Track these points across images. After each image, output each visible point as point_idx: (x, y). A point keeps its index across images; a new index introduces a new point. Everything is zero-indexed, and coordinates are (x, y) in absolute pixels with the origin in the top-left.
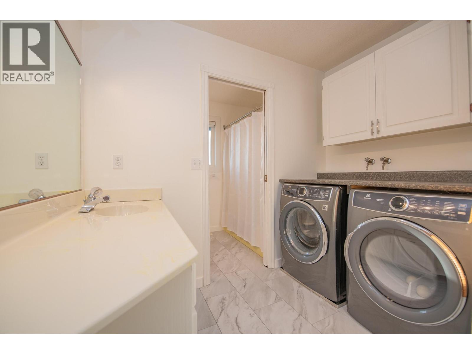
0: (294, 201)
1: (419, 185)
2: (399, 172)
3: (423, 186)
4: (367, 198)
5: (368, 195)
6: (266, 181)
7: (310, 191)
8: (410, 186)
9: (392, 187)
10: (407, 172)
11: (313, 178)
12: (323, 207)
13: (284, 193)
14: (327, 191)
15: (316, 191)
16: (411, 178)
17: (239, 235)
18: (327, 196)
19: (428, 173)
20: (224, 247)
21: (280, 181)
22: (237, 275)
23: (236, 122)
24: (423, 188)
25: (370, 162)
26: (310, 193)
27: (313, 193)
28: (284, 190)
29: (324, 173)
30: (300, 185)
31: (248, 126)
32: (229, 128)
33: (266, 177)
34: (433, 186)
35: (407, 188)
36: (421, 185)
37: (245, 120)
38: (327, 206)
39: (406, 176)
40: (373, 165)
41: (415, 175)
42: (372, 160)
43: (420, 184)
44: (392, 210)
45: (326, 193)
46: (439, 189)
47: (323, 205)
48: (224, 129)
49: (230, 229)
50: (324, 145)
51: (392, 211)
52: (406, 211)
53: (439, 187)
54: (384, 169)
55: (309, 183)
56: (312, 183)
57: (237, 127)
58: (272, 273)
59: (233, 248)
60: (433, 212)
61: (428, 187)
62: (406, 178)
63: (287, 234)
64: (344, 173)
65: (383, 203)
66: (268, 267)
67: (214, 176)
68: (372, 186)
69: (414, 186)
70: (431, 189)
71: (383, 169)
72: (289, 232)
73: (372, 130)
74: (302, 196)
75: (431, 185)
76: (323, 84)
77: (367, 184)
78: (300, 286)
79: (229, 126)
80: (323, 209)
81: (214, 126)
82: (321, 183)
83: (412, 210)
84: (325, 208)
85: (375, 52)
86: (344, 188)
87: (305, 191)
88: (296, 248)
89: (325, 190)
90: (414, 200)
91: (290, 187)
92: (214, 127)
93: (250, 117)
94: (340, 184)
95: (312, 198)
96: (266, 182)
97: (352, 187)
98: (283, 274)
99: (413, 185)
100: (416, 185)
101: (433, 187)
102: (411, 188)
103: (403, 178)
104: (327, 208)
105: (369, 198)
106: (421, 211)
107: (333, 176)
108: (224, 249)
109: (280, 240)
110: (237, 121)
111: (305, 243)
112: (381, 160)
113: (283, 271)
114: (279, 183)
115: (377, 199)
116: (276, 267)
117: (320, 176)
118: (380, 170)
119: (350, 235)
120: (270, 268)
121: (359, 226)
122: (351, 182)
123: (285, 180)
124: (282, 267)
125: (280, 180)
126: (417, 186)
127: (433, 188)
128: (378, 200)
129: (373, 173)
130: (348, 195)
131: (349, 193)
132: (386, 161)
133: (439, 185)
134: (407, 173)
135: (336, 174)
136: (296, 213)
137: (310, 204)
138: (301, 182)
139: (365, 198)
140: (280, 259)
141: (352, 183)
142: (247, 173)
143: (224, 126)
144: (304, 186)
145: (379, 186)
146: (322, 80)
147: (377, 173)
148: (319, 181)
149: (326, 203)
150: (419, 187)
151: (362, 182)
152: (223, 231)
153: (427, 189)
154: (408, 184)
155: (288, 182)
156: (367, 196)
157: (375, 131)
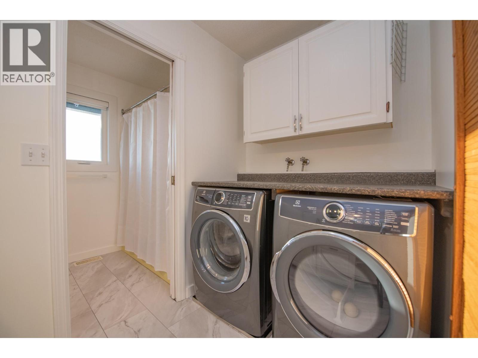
0: (209, 211)
1: (354, 189)
2: (318, 173)
3: (358, 190)
4: (297, 206)
5: (298, 202)
6: (173, 183)
7: (230, 197)
8: (344, 190)
9: (324, 192)
10: (325, 173)
11: (233, 180)
12: (245, 217)
13: (197, 200)
14: (250, 197)
15: (237, 197)
16: (329, 180)
17: (140, 257)
18: (249, 203)
19: (345, 174)
20: (115, 278)
21: (193, 184)
22: (126, 325)
23: (139, 106)
24: (359, 193)
25: (290, 162)
26: (229, 200)
27: (232, 200)
28: (196, 196)
29: (244, 174)
30: (217, 189)
31: (152, 111)
32: (130, 113)
33: (173, 178)
34: (369, 189)
35: (340, 193)
36: (356, 189)
37: (149, 102)
38: (249, 216)
39: (324, 178)
40: (293, 166)
41: (333, 177)
42: (292, 160)
43: (354, 187)
44: (326, 221)
45: (248, 200)
46: (376, 193)
47: (245, 215)
48: (123, 114)
49: (128, 249)
50: (245, 141)
51: (327, 223)
52: (343, 222)
53: (376, 190)
54: (304, 170)
55: (227, 186)
56: (231, 186)
57: (139, 111)
58: (181, 309)
59: (130, 276)
60: (373, 224)
61: (364, 192)
62: (325, 180)
63: (202, 256)
64: (265, 175)
65: (315, 212)
66: (177, 300)
67: (105, 177)
68: (302, 190)
69: (349, 190)
70: (367, 193)
71: (302, 170)
72: (204, 252)
73: (295, 126)
74: (220, 203)
75: (367, 189)
76: (244, 71)
77: (295, 187)
78: (217, 321)
79: (129, 110)
80: (245, 221)
81: (107, 108)
82: (241, 186)
83: (349, 221)
84: (247, 219)
85: (299, 38)
86: (269, 193)
87: (223, 197)
88: (213, 272)
89: (247, 195)
90: (351, 207)
91: (204, 192)
92: (107, 110)
93: (155, 98)
94: (265, 187)
95: (231, 206)
96: (173, 186)
97: (278, 191)
98: (196, 306)
99: (347, 188)
100: (351, 188)
101: (369, 191)
102: (345, 192)
103: (322, 180)
104: (249, 219)
105: (299, 206)
106: (360, 222)
107: (254, 177)
108: (115, 281)
109: (192, 265)
110: (140, 104)
111: (224, 264)
112: (301, 161)
113: (196, 302)
114: (192, 186)
115: (308, 207)
116: (187, 297)
117: (241, 177)
118: (300, 172)
119: (277, 254)
120: (179, 300)
121: (288, 243)
122: (277, 185)
123: (199, 182)
124: (194, 297)
125: (192, 182)
126: (352, 190)
127: (370, 193)
128: (310, 208)
129: (294, 174)
130: (274, 201)
131: (275, 199)
132: (305, 162)
133: (376, 189)
134: (326, 175)
135: (257, 175)
136: (212, 226)
137: (228, 214)
138: (218, 185)
139: (294, 206)
140: (193, 285)
141: (278, 187)
142: (151, 173)
143: (123, 110)
144: (222, 191)
145: (309, 190)
146: (244, 66)
147: (298, 174)
148: (240, 184)
149: (248, 213)
150: (354, 192)
151: (289, 186)
152: (119, 251)
153: (363, 194)
154: (342, 188)
155: (202, 184)
156: (296, 204)
157: (297, 127)
